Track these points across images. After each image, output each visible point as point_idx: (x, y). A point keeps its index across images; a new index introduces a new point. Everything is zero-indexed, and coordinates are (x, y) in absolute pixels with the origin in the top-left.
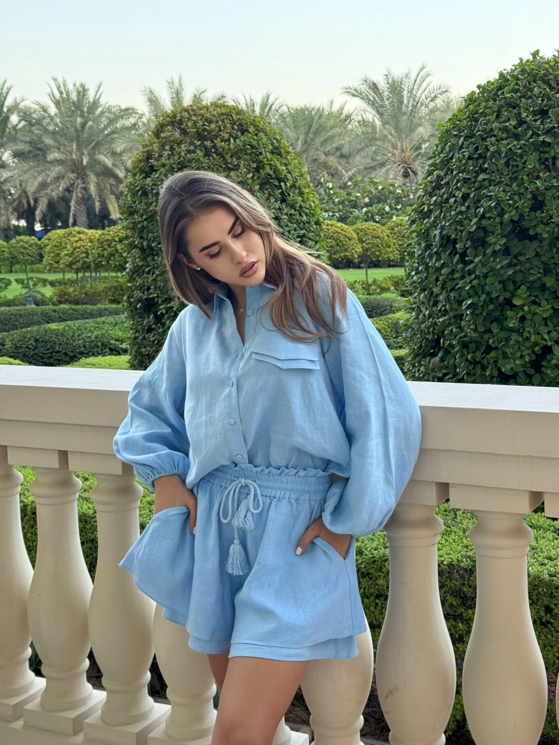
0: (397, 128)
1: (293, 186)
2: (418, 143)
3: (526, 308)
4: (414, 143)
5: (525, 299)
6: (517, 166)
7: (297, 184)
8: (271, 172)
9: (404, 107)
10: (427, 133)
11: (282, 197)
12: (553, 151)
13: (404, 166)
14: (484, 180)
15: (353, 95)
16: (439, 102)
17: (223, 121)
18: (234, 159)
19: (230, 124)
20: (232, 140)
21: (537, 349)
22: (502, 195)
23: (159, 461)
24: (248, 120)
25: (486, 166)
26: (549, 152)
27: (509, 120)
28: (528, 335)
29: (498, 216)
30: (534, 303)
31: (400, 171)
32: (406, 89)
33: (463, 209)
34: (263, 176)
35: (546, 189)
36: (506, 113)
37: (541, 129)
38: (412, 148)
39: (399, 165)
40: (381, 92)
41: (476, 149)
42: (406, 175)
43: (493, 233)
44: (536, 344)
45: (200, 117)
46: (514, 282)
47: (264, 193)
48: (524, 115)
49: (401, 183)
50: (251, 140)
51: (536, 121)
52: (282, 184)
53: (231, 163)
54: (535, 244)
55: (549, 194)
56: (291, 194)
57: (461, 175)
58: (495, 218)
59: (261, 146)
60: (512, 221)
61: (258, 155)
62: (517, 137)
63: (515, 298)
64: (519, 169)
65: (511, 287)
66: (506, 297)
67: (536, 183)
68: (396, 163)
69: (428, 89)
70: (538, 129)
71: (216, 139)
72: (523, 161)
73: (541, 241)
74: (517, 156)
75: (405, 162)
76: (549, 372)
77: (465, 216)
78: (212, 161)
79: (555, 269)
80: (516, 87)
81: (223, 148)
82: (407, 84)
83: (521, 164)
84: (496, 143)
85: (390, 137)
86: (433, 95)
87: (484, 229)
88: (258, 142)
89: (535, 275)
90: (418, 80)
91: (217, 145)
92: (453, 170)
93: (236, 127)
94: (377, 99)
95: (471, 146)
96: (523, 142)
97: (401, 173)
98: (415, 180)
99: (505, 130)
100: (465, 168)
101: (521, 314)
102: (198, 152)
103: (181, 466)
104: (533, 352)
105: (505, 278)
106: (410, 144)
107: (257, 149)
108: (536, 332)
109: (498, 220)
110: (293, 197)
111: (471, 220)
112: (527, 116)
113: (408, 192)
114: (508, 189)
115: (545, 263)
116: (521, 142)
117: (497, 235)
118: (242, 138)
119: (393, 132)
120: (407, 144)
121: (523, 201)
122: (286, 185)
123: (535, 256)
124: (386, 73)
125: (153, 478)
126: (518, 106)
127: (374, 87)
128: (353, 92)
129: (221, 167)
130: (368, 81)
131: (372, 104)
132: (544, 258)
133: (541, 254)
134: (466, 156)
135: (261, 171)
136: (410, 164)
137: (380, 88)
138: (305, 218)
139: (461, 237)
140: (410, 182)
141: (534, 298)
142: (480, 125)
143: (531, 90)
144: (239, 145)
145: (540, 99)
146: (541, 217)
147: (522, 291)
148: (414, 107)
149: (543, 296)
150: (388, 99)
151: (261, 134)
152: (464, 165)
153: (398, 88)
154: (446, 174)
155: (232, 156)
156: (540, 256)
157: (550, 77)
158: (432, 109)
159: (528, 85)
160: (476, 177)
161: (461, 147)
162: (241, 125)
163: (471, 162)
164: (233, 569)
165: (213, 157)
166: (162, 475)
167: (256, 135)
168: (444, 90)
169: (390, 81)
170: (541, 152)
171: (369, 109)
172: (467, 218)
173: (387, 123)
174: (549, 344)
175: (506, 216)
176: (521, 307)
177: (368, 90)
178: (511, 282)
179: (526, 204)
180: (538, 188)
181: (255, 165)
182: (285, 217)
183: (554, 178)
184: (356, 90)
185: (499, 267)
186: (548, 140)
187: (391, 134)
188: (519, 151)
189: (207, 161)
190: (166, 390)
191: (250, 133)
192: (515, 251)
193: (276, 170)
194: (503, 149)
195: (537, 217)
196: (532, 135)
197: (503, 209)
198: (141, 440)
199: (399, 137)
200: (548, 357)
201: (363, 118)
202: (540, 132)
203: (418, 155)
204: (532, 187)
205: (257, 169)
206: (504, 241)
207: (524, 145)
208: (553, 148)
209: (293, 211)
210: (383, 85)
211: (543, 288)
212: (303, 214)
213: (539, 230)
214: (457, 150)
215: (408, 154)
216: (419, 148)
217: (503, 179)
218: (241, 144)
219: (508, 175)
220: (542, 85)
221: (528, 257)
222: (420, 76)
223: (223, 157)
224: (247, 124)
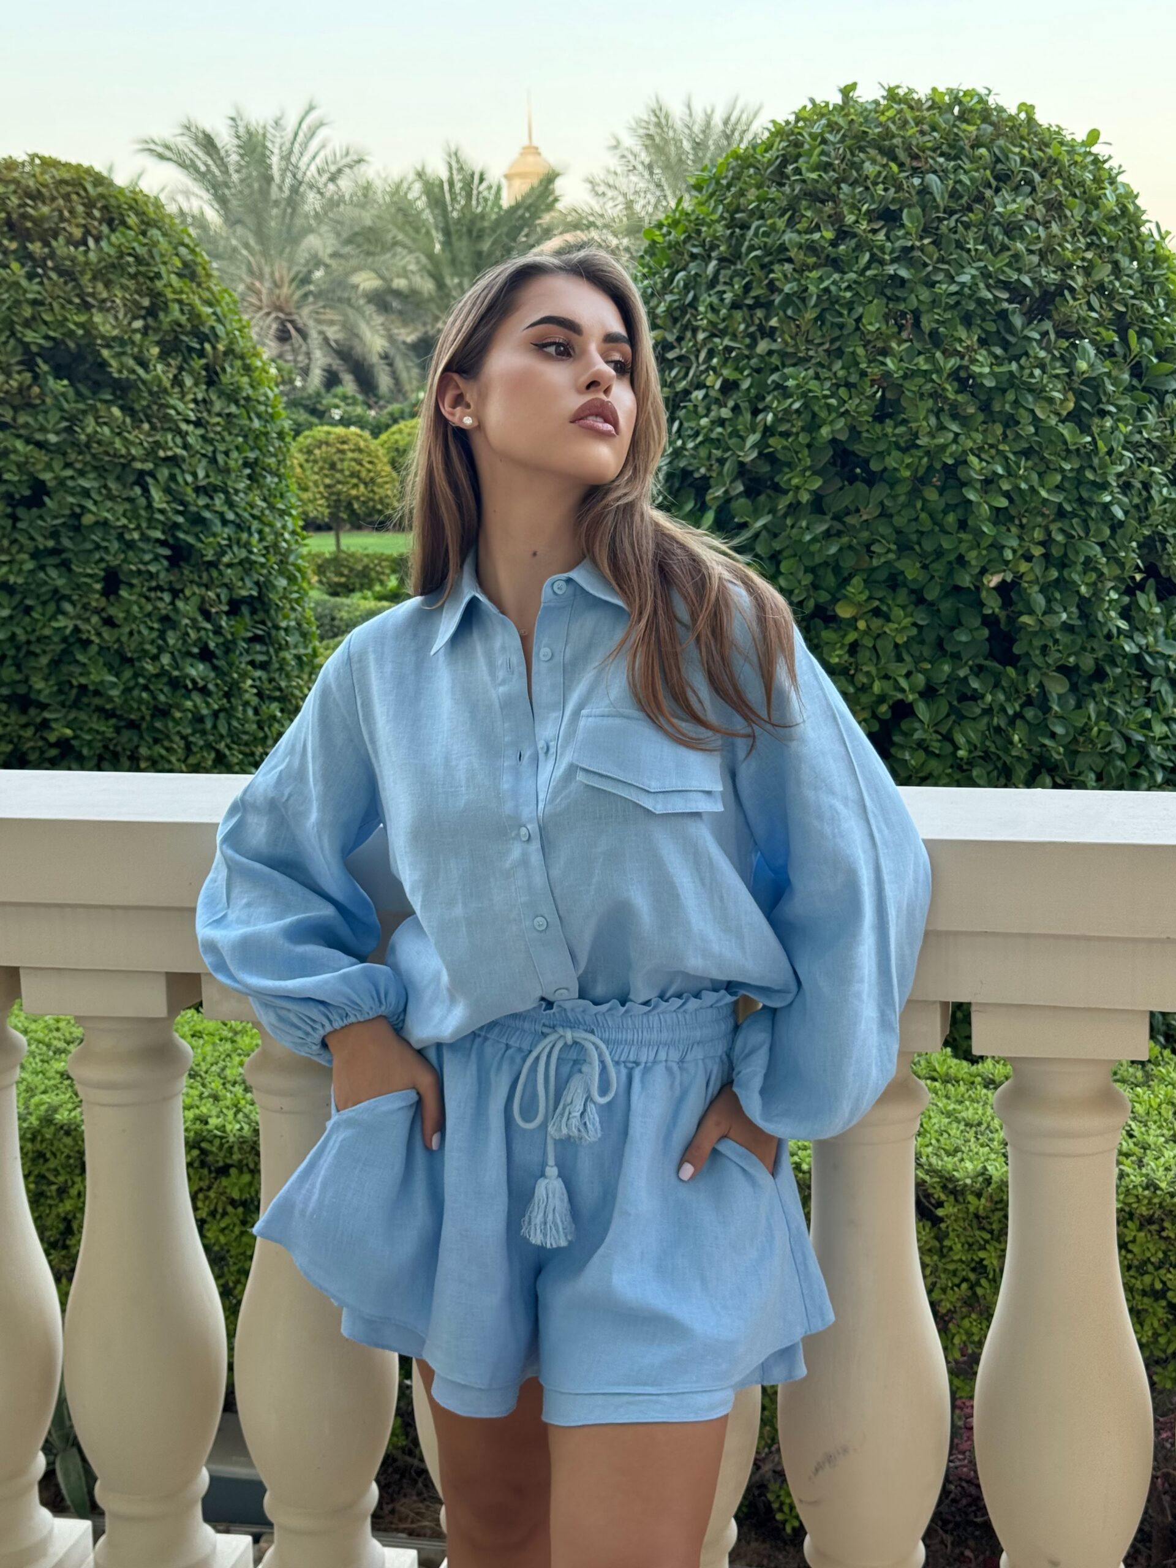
0: (260, 234)
1: (229, 352)
2: (305, 270)
3: (862, 625)
4: (295, 269)
5: (860, 605)
6: (841, 327)
7: (237, 349)
8: (183, 319)
9: (274, 189)
10: (325, 247)
11: (209, 376)
12: (913, 296)
13: (277, 318)
14: (770, 353)
15: (161, 157)
16: (345, 184)
17: (67, 197)
18: (100, 286)
19: (84, 204)
20: (91, 242)
21: (884, 708)
22: (813, 385)
23: (349, 991)
24: (122, 199)
25: (774, 322)
26: (905, 300)
27: (818, 228)
28: (865, 680)
29: (803, 429)
30: (877, 612)
31: (269, 327)
32: (276, 151)
33: (725, 413)
34: (166, 327)
35: (905, 377)
36: (809, 214)
37: (888, 250)
38: (293, 280)
39: (268, 314)
40: (223, 153)
41: (747, 288)
42: (283, 336)
43: (789, 465)
44: (882, 699)
45: (12, 187)
46: (837, 569)
47: (169, 365)
48: (850, 219)
49: (275, 352)
50: (135, 245)
51: (874, 231)
52: (207, 346)
53: (93, 295)
54: (880, 492)
55: (911, 386)
56: (229, 370)
57: (717, 340)
58: (797, 434)
59: (158, 259)
60: (834, 441)
61: (151, 279)
62: (835, 263)
63: (840, 603)
64: (845, 332)
65: (831, 580)
66: (821, 600)
67: (884, 364)
68: (260, 308)
69: (322, 154)
70: (882, 249)
71: (56, 239)
72: (856, 316)
73: (892, 486)
74: (841, 305)
75: (279, 309)
76: (907, 757)
77: (730, 429)
78: (49, 288)
79: (919, 544)
80: (824, 159)
81: (73, 260)
82: (278, 141)
83: (851, 323)
84: (796, 276)
85: (245, 252)
86: (333, 169)
87: (771, 458)
88: (150, 252)
89: (884, 553)
90: (301, 135)
91: (59, 252)
92: (695, 330)
93: (97, 213)
94: (214, 168)
95: (736, 279)
96: (852, 276)
97: (272, 331)
98: (304, 349)
99: (811, 248)
100: (727, 327)
101: (852, 637)
102: (15, 266)
103: (392, 998)
104: (874, 715)
105: (818, 560)
106: (289, 269)
107: (148, 265)
108: (882, 674)
109: (803, 438)
110: (232, 376)
111: (743, 439)
112: (857, 222)
113: (290, 372)
114: (824, 373)
115: (899, 532)
116: (847, 276)
117: (804, 470)
118: (113, 239)
119: (252, 242)
120: (281, 269)
121: (857, 401)
122: (214, 348)
123: (880, 515)
124: (233, 115)
125: (329, 1028)
126: (833, 198)
127: (208, 143)
128: (160, 150)
129: (70, 302)
130: (193, 129)
131: (202, 177)
132: (899, 521)
133: (892, 511)
134: (727, 301)
135: (161, 315)
136: (290, 314)
137: (219, 146)
138: (257, 424)
139: (720, 473)
140: (295, 351)
141: (877, 603)
142: (756, 234)
143: (858, 167)
144: (109, 256)
145: (881, 186)
146: (894, 435)
147: (855, 588)
148: (295, 190)
149: (894, 599)
150: (237, 171)
151: (154, 232)
152: (724, 320)
153: (259, 149)
154: (680, 339)
155: (94, 278)
156: (891, 516)
157: (895, 141)
158: (331, 200)
159: (849, 156)
160: (752, 346)
161: (713, 283)
162: (105, 208)
163: (738, 315)
164: (545, 1235)
165: (50, 278)
166: (352, 1019)
167: (144, 233)
168: (356, 158)
169: (242, 131)
170: (889, 299)
171: (196, 188)
172: (735, 433)
173: (239, 221)
174: (911, 697)
175: (825, 431)
176: (852, 622)
177: (195, 149)
178: (829, 570)
179: (865, 407)
180: (888, 374)
181: (146, 302)
182: (218, 419)
183: (920, 353)
184: (168, 147)
185: (808, 538)
186: (904, 273)
187: (247, 246)
188: (848, 294)
189: (37, 288)
190: (321, 823)
191: (129, 228)
192: (837, 505)
193: (195, 316)
194: (812, 289)
195: (886, 435)
196: (870, 263)
197: (814, 415)
198: (281, 941)
199: (265, 254)
200: (905, 726)
201: (181, 209)
202: (887, 257)
203: (306, 296)
204: (875, 371)
205: (151, 312)
206: (817, 484)
207: (855, 282)
208: (912, 291)
209: (233, 409)
210: (225, 139)
211: (894, 582)
212: (253, 415)
213: (891, 462)
214: (703, 287)
215: (285, 290)
216: (306, 280)
217: (811, 353)
218: (112, 252)
219: (822, 344)
220: (879, 158)
221: (865, 517)
222: (304, 126)
223: (75, 280)
224: (119, 207)
